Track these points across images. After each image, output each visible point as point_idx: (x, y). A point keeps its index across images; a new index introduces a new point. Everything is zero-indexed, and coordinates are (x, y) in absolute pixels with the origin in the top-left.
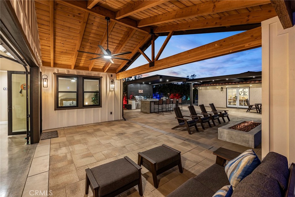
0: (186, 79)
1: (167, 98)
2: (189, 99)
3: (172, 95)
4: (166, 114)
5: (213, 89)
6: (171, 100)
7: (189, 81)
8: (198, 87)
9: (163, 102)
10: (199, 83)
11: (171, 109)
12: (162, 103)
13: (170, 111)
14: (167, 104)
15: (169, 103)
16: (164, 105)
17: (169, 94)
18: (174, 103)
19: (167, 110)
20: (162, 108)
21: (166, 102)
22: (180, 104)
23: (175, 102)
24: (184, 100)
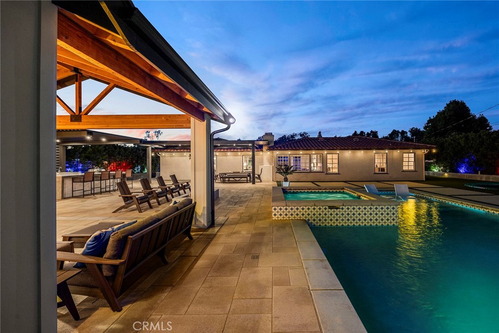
0: (139, 140)
1: (104, 170)
2: (146, 172)
3: (113, 164)
4: (100, 197)
5: (180, 157)
6: (111, 172)
7: (144, 143)
8: (160, 153)
9: (94, 178)
10: (161, 147)
11: (112, 189)
12: (91, 179)
13: (110, 191)
14: (103, 180)
15: (108, 178)
16: (96, 182)
17: (106, 162)
18: (117, 179)
19: (103, 190)
20: (93, 189)
21: (101, 177)
22: (129, 179)
23: (120, 176)
24: (138, 173)
